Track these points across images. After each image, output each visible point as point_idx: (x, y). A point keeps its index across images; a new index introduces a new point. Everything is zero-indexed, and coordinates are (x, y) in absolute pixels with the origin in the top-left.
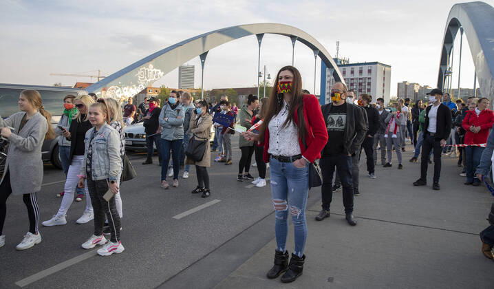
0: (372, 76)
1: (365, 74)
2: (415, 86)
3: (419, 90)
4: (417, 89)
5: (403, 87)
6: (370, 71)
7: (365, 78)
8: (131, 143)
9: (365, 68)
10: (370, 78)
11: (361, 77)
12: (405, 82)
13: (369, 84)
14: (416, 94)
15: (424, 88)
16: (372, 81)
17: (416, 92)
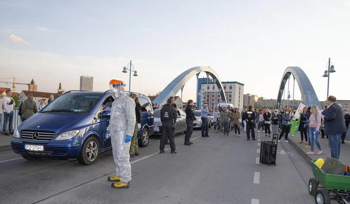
0: (232, 91)
1: (228, 89)
2: (255, 97)
3: (258, 100)
4: (256, 99)
5: (248, 98)
6: (231, 88)
9: (228, 86)
10: (231, 92)
12: (248, 94)
13: (230, 96)
14: (256, 103)
15: (261, 99)
16: (232, 94)
17: (256, 101)
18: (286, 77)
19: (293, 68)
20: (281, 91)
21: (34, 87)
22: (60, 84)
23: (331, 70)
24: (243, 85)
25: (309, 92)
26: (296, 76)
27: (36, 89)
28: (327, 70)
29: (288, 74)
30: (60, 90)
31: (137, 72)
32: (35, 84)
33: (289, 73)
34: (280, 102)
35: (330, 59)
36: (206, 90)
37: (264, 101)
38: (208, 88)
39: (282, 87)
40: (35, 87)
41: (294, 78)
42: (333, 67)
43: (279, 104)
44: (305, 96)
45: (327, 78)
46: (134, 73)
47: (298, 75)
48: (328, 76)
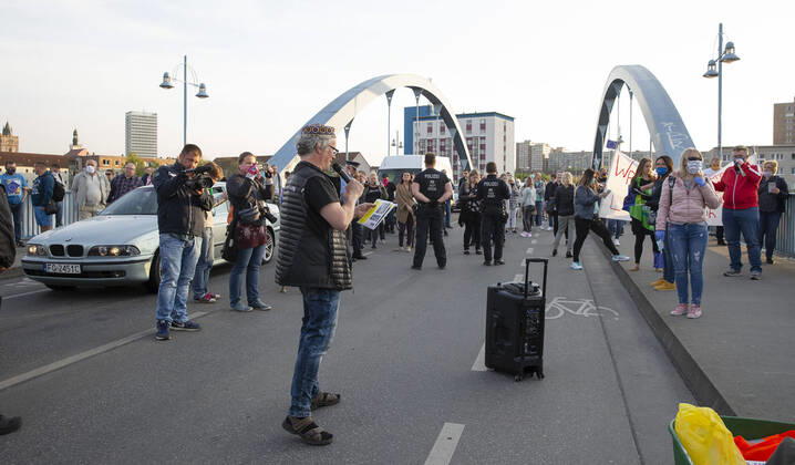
0: (486, 134)
1: (476, 132)
2: (544, 147)
3: (550, 155)
4: (546, 153)
5: (527, 151)
6: (483, 127)
7: (476, 138)
8: (78, 270)
9: (476, 122)
10: (483, 138)
11: (470, 136)
12: (527, 142)
13: (483, 147)
14: (546, 162)
15: (557, 152)
16: (487, 142)
17: (547, 157)
18: (612, 93)
19: (628, 68)
20: (602, 130)
21: (11, 141)
22: (75, 134)
23: (728, 55)
24: (512, 119)
25: (669, 125)
26: (636, 88)
27: (17, 146)
28: (716, 57)
29: (616, 86)
30: (75, 148)
31: (207, 86)
32: (14, 134)
33: (618, 83)
34: (600, 157)
35: (721, 25)
36: (425, 135)
37: (566, 155)
38: (430, 130)
39: (604, 119)
40: (14, 142)
41: (631, 94)
42: (730, 46)
43: (597, 161)
44: (658, 135)
45: (717, 79)
46: (197, 91)
47: (640, 83)
48: (719, 75)
